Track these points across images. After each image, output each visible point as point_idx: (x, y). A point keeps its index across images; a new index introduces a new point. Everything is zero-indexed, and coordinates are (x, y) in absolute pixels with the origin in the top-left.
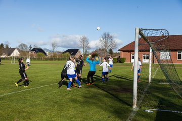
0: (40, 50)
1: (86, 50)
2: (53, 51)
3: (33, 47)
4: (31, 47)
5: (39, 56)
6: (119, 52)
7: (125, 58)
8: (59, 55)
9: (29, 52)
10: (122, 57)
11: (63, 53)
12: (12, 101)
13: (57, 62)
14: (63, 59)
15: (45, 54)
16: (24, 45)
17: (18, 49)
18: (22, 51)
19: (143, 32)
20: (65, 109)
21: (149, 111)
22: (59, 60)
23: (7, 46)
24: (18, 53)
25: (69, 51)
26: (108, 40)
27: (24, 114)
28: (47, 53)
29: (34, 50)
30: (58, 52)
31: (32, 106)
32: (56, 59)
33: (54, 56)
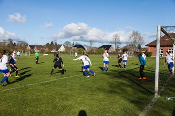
0: (81, 46)
1: (118, 46)
2: (91, 47)
3: (75, 44)
4: (73, 44)
5: (79, 50)
6: (147, 47)
7: (152, 53)
8: (96, 50)
9: (72, 48)
10: (149, 51)
11: (99, 48)
12: (56, 85)
13: (94, 55)
14: (99, 53)
15: (84, 49)
16: (68, 42)
17: (64, 45)
18: (67, 47)
19: (165, 29)
20: (95, 93)
21: (169, 99)
22: (95, 54)
23: (56, 43)
24: (64, 48)
25: (103, 46)
26: (136, 37)
27: (64, 96)
28: (86, 48)
29: (76, 46)
30: (95, 48)
31: (70, 90)
32: (93, 53)
33: (91, 51)
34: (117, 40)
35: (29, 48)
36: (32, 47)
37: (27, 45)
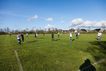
0: (84, 30)
1: (104, 29)
2: (89, 30)
4: (81, 29)
9: (80, 31)
14: (94, 33)
15: (86, 31)
18: (78, 31)
23: (73, 29)
25: (96, 30)
32: (91, 33)
34: (104, 26)
35: (63, 31)
36: (64, 31)
37: (62, 30)
